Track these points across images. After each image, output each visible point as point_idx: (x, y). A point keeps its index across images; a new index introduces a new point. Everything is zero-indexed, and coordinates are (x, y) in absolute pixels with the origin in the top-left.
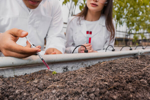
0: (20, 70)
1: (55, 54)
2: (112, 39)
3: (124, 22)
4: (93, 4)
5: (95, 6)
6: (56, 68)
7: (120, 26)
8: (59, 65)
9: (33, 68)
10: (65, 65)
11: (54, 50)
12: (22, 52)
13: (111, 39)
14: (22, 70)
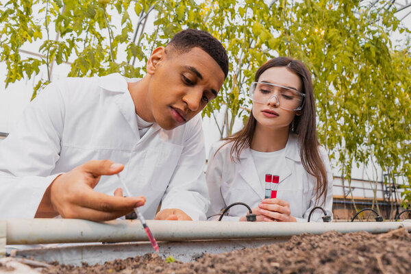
0: (94, 255)
1: (175, 219)
2: (321, 195)
3: (368, 154)
4: (266, 112)
5: (273, 115)
6: (177, 255)
7: (358, 166)
8: (183, 250)
9: (122, 250)
10: (198, 251)
11: (174, 212)
12: (106, 207)
13: (319, 195)
14: (99, 254)
